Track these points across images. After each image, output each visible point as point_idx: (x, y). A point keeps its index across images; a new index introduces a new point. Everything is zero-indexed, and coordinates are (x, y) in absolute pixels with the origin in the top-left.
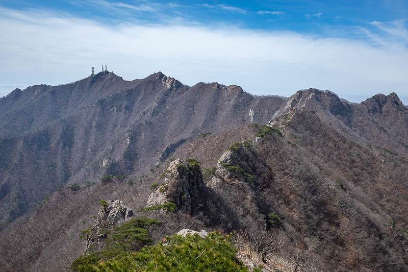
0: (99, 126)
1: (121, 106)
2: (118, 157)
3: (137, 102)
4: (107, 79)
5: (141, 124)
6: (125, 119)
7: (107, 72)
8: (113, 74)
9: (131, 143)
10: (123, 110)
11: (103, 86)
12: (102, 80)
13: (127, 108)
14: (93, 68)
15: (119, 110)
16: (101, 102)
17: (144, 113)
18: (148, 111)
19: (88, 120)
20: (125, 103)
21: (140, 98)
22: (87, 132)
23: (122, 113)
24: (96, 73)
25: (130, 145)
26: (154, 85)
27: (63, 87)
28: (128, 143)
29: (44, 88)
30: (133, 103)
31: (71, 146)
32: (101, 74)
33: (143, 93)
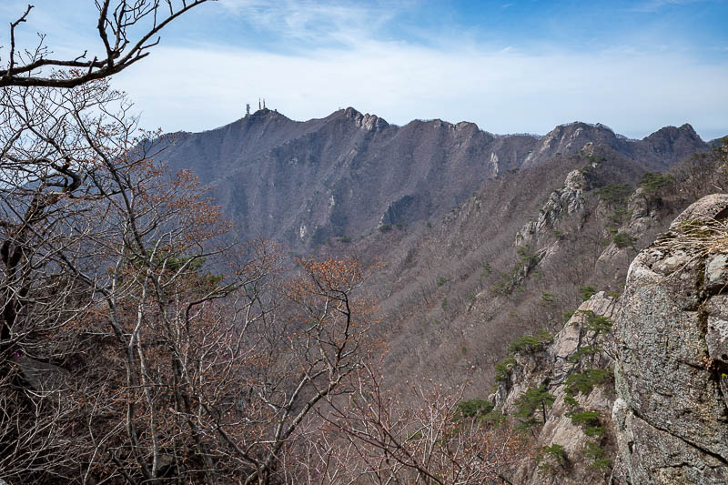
0: (279, 183)
1: (305, 155)
2: (324, 221)
3: (325, 150)
4: (269, 120)
5: (345, 179)
6: (311, 173)
7: (266, 111)
8: (276, 112)
9: (337, 203)
10: (308, 162)
11: (266, 130)
12: (263, 121)
13: (313, 159)
14: (248, 106)
15: (302, 161)
16: (277, 152)
17: (339, 165)
18: (344, 161)
19: (261, 176)
20: (309, 152)
21: (329, 143)
22: (264, 194)
23: (306, 167)
24: (252, 112)
25: (336, 206)
26: (344, 125)
27: (209, 133)
28: (333, 203)
29: (183, 136)
30: (319, 151)
31: (246, 213)
32: (259, 113)
33: (331, 137)
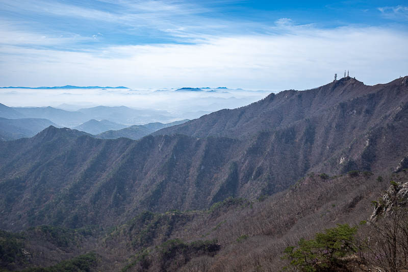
0: (339, 126)
1: (361, 109)
2: (356, 157)
3: (379, 106)
4: (348, 84)
5: (382, 128)
6: (364, 121)
7: (349, 78)
8: (354, 79)
9: (370, 144)
10: (363, 113)
11: (344, 91)
12: (343, 85)
13: (367, 111)
14: (336, 75)
15: (359, 113)
16: (343, 106)
17: (386, 117)
18: (390, 115)
19: (328, 120)
20: (366, 107)
21: (383, 102)
22: (327, 132)
23: (361, 116)
24: (338, 79)
25: (369, 147)
26: (398, 89)
27: (308, 91)
28: (367, 144)
29: (293, 92)
30: (374, 107)
31: (312, 143)
32: (343, 79)
33: (386, 97)
